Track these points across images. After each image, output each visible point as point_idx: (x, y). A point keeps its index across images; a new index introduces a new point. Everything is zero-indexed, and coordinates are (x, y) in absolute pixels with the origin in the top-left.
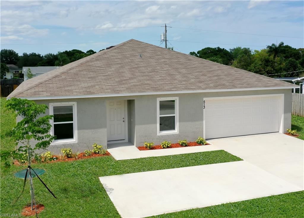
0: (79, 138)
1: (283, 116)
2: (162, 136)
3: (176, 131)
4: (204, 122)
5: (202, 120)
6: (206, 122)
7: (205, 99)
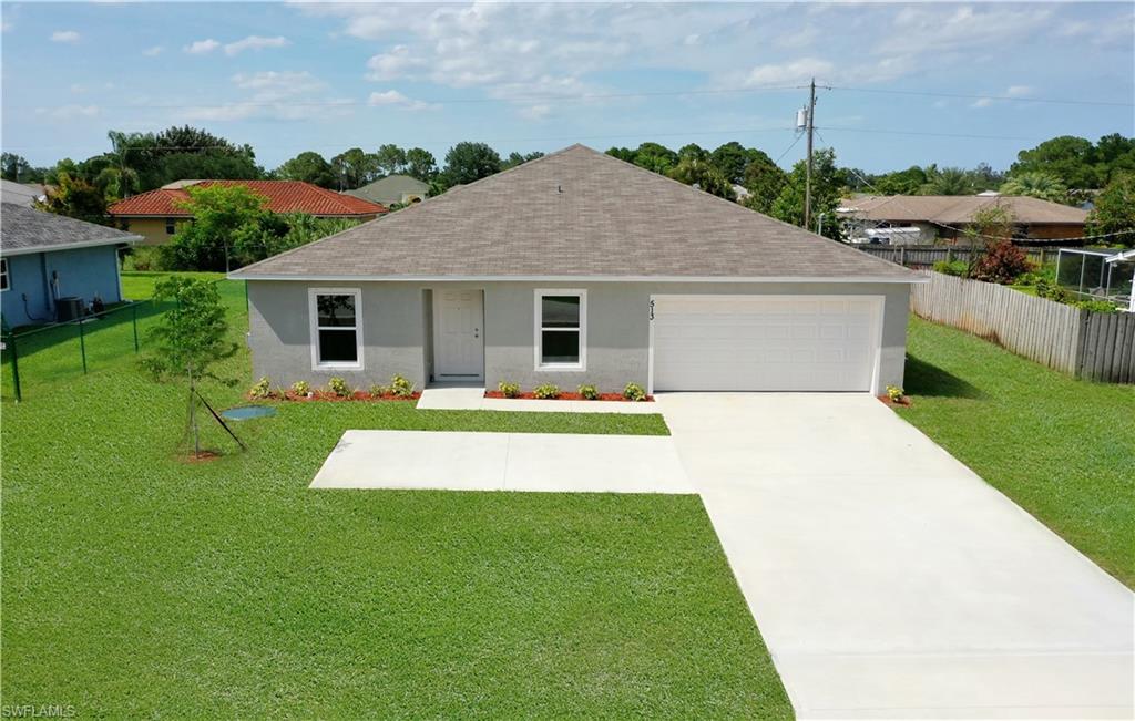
0: (366, 362)
1: (878, 352)
2: (546, 374)
3: (579, 366)
4: (651, 350)
5: (646, 345)
6: (655, 351)
7: (653, 297)
